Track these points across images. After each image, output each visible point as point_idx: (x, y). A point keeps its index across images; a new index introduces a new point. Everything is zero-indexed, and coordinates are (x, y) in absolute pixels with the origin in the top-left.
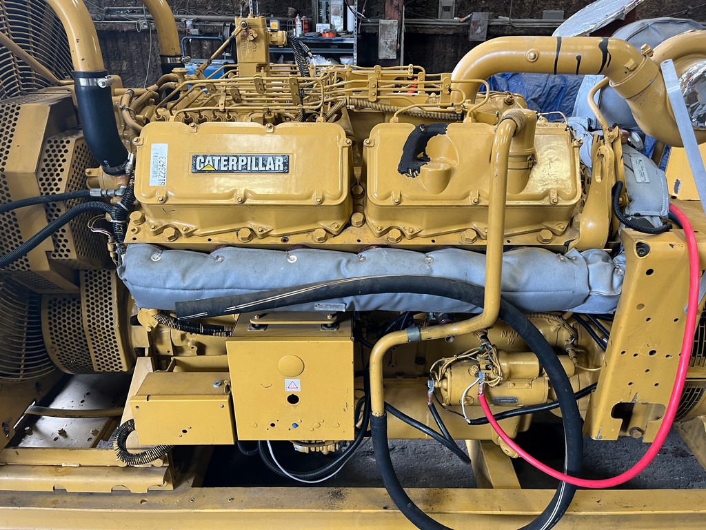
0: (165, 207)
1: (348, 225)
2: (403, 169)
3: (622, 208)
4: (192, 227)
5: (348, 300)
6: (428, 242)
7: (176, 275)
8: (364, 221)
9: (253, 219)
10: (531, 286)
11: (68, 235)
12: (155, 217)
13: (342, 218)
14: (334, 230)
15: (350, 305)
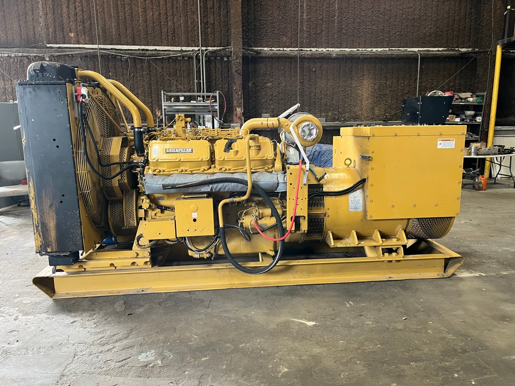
0: (157, 163)
1: (210, 168)
2: (225, 151)
3: (286, 160)
4: (164, 169)
5: (211, 186)
6: (234, 171)
7: (161, 180)
8: (215, 167)
9: (182, 166)
10: (262, 180)
11: (125, 175)
12: (154, 167)
13: (208, 165)
14: (206, 169)
15: (211, 188)
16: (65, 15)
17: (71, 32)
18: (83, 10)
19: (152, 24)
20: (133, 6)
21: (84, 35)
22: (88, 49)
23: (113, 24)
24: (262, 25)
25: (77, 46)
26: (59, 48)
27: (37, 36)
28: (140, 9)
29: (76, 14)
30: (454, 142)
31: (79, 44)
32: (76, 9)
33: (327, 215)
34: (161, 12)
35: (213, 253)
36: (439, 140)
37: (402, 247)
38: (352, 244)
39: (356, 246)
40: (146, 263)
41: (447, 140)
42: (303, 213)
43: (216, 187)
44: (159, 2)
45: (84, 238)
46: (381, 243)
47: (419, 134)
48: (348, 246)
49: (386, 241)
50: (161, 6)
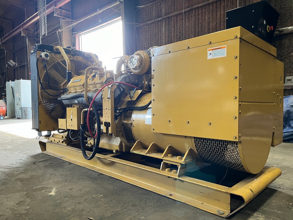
15: (78, 101)
16: (173, 37)
18: (180, 32)
20: (203, 23)
28: (206, 24)
29: (177, 35)
30: (226, 49)
32: (177, 32)
33: (133, 125)
34: (217, 22)
35: (93, 145)
36: (209, 50)
37: (180, 166)
38: (144, 153)
39: (145, 155)
40: (63, 142)
41: (217, 49)
42: (109, 120)
43: (79, 100)
44: (217, 17)
45: (40, 123)
46: (162, 157)
47: (189, 48)
48: (141, 153)
49: (172, 157)
50: (218, 19)
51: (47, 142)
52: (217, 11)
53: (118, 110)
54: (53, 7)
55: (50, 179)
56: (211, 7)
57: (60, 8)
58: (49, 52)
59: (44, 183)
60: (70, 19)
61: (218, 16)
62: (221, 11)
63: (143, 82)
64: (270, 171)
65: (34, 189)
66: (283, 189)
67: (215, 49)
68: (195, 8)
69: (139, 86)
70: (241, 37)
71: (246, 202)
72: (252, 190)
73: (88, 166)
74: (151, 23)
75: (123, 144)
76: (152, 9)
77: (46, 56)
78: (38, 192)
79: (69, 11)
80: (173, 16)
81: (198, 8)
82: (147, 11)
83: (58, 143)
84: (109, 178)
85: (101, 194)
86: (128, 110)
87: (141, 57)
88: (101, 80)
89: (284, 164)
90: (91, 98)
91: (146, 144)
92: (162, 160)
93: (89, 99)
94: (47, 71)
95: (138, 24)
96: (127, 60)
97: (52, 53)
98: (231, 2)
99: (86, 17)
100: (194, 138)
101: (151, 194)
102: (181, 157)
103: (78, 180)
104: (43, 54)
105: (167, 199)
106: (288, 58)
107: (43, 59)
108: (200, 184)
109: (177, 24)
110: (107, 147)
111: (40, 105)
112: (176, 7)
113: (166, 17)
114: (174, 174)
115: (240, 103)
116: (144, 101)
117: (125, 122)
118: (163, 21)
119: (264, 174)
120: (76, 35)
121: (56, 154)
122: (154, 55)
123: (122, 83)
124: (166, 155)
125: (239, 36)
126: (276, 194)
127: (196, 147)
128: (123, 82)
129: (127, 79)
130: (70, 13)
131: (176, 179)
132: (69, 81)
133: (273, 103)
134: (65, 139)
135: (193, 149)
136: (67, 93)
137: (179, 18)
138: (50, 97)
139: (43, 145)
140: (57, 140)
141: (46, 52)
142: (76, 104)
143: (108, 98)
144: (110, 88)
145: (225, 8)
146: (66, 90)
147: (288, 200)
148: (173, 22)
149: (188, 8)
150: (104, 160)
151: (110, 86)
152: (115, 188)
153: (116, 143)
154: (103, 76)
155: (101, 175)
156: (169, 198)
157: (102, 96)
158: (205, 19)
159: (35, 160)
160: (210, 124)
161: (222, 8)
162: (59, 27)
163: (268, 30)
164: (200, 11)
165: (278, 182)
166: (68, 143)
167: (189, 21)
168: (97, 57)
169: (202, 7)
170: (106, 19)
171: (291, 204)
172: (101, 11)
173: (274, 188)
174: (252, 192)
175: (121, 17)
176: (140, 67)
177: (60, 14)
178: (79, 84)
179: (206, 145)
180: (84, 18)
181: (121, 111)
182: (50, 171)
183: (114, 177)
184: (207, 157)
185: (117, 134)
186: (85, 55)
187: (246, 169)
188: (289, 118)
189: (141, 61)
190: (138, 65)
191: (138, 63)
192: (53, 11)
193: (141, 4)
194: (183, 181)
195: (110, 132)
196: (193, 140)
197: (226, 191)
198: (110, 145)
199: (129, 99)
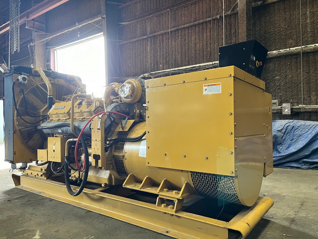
15: (62, 130)
16: (158, 56)
17: (160, 64)
18: (166, 52)
19: (198, 52)
20: (189, 44)
21: (166, 65)
22: (167, 72)
23: (179, 56)
24: (271, 35)
25: (163, 71)
26: (155, 73)
27: (147, 69)
28: (193, 44)
29: (163, 55)
30: (221, 86)
31: (163, 70)
32: (163, 52)
33: (125, 158)
34: (204, 43)
35: (77, 178)
36: (205, 86)
37: (177, 201)
38: (138, 187)
39: (139, 190)
40: (42, 175)
41: (213, 85)
42: (99, 153)
43: (64, 130)
44: (203, 38)
45: (15, 154)
46: (158, 192)
47: (184, 82)
48: (134, 188)
49: (167, 191)
50: (204, 40)
51: (21, 175)
52: (203, 32)
53: (108, 140)
54: (25, 19)
55: (31, 220)
56: (197, 28)
57: (33, 20)
58: (27, 75)
59: (24, 225)
60: (43, 32)
61: (205, 38)
62: (207, 32)
63: (135, 111)
64: (263, 202)
65: (15, 233)
66: (276, 219)
67: (210, 85)
68: (181, 29)
69: (130, 115)
70: (235, 76)
71: (244, 237)
72: (248, 223)
73: (72, 203)
74: (135, 41)
75: (113, 177)
76: (136, 26)
77: (24, 79)
78: (20, 236)
79: (43, 23)
80: (159, 35)
81: (184, 28)
82: (131, 28)
83: (35, 176)
84: (98, 216)
85: (92, 236)
86: (119, 141)
87: (133, 86)
88: (89, 108)
89: (275, 191)
90: (78, 128)
91: (140, 177)
92: (158, 195)
93: (76, 129)
94: (24, 96)
95: (121, 41)
96: (117, 88)
97: (30, 75)
98: (216, 24)
99: (63, 31)
100: (191, 172)
101: (147, 232)
102: (177, 191)
103: (64, 219)
104: (20, 78)
105: (164, 236)
106: (273, 82)
107: (21, 83)
108: (198, 220)
109: (163, 43)
110: (94, 180)
111: (15, 133)
112: (161, 26)
113: (151, 35)
114: (170, 210)
115: (236, 139)
116: (137, 132)
117: (116, 154)
118: (148, 39)
119: (258, 205)
120: (51, 49)
121: (32, 188)
122: (148, 87)
123: (112, 113)
124: (162, 190)
125: (233, 75)
126: (270, 225)
127: (193, 181)
128: (114, 111)
129: (118, 108)
130: (44, 25)
131: (173, 215)
132: (50, 107)
133: (264, 134)
134: (45, 172)
135: (189, 183)
136: (48, 121)
137: (164, 38)
138: (27, 124)
139: (16, 179)
140: (35, 173)
141: (24, 75)
142: (59, 133)
143: (98, 129)
144: (100, 118)
145: (211, 30)
146: (46, 117)
147: (282, 231)
148: (158, 41)
149: (174, 27)
150: (92, 195)
151: (100, 116)
152: (106, 227)
153: (104, 176)
154: (91, 105)
155: (89, 212)
156: (166, 236)
157: (90, 126)
158: (191, 40)
159: (9, 197)
160: (207, 158)
161: (208, 30)
162: (31, 41)
163: (258, 65)
164: (187, 32)
165: (271, 212)
166: (48, 176)
167: (175, 41)
168: (80, 79)
169: (188, 27)
170: (86, 34)
171: (285, 235)
172: (81, 26)
173: (267, 219)
174: (249, 225)
175: (102, 33)
176: (132, 96)
177: (32, 26)
178: (63, 111)
179: (203, 179)
180: (61, 32)
181: (111, 142)
182: (29, 210)
183: (103, 214)
184: (204, 190)
185: (108, 167)
186: (68, 78)
187: (242, 203)
188: (276, 142)
189: (133, 89)
190: (130, 94)
191: (130, 92)
192: (25, 22)
193: (125, 21)
194: (179, 217)
195: (100, 165)
196: (190, 174)
197: (224, 227)
198: (98, 178)
199: (121, 130)
